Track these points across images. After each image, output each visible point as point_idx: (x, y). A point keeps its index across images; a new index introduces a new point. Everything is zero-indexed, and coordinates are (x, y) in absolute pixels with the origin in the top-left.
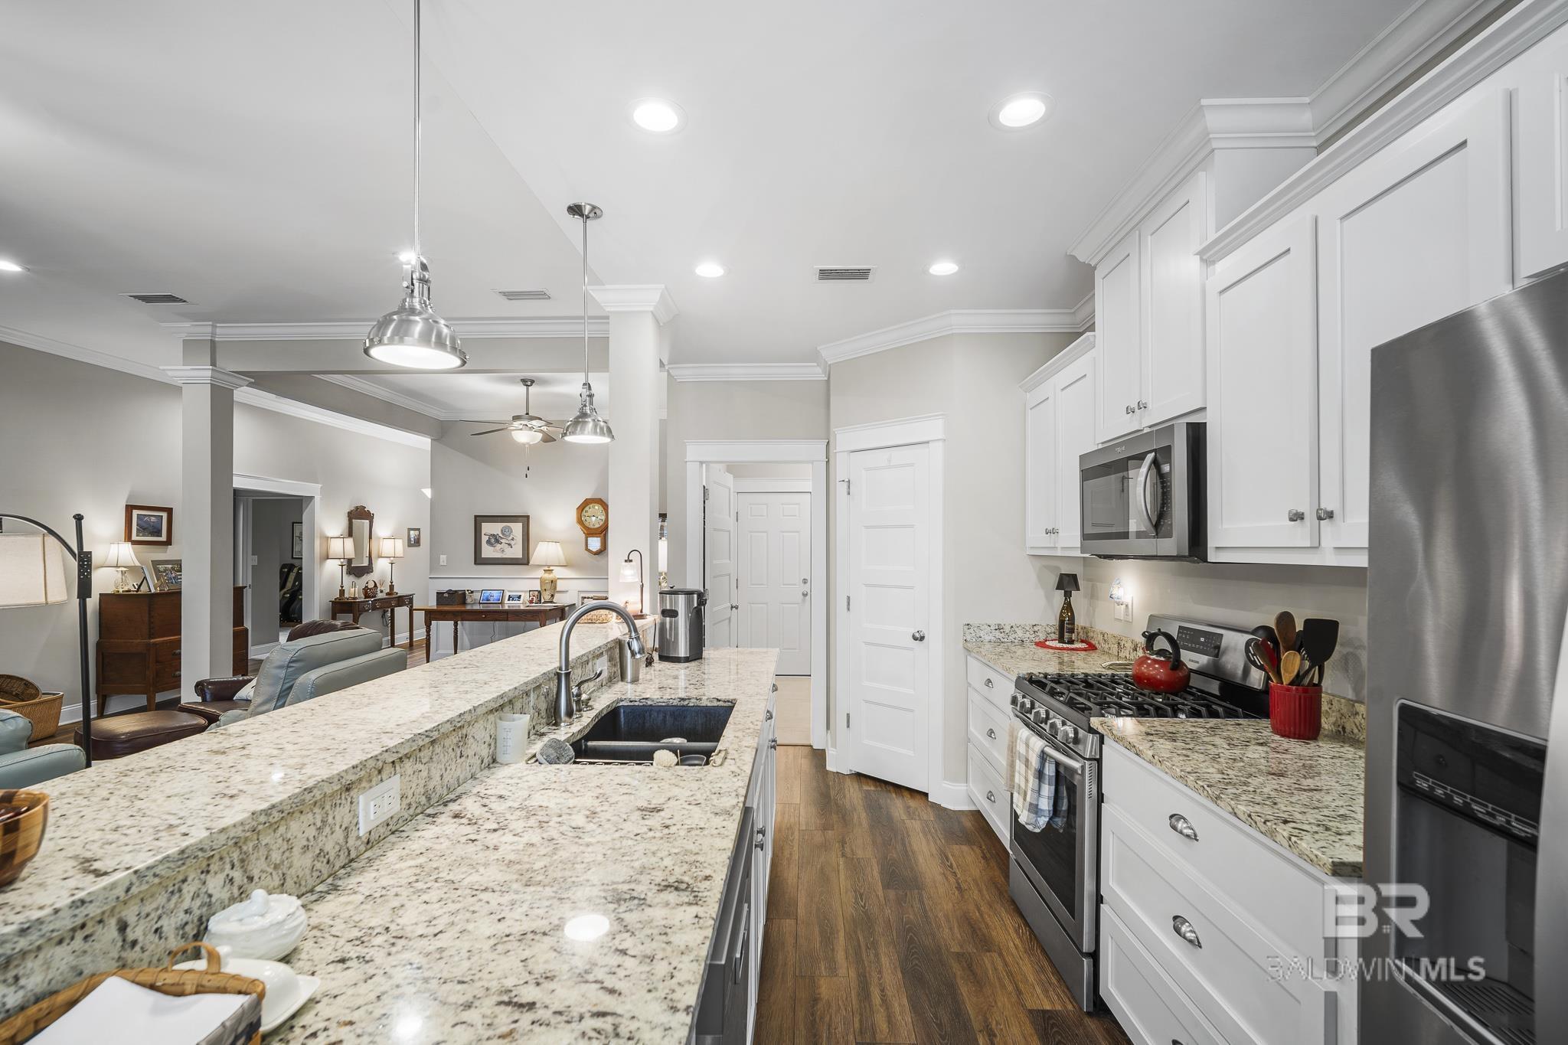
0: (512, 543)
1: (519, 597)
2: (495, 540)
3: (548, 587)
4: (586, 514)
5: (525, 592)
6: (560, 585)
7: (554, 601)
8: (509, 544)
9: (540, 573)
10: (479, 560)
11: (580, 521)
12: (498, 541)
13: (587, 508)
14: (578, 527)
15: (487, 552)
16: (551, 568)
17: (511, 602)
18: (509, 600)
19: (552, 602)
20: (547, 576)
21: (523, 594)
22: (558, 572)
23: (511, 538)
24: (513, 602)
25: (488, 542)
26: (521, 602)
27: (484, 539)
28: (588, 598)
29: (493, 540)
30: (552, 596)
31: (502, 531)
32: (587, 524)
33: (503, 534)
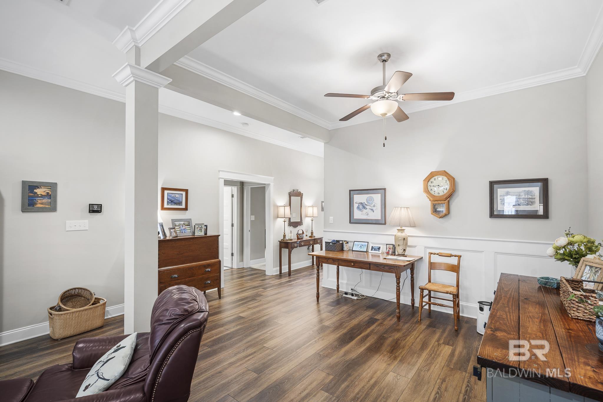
0: (374, 208)
1: (379, 248)
2: (362, 206)
3: (401, 243)
4: (432, 185)
5: (383, 244)
6: (410, 242)
7: (406, 254)
8: (372, 210)
9: (394, 231)
10: (352, 221)
11: (427, 191)
12: (364, 208)
13: (432, 180)
14: (425, 195)
15: (358, 215)
16: (403, 228)
17: (373, 251)
18: (372, 250)
19: (403, 255)
20: (400, 234)
21: (381, 246)
22: (409, 231)
23: (373, 205)
24: (375, 252)
25: (358, 208)
26: (380, 252)
27: (356, 206)
28: (435, 254)
29: (361, 207)
30: (404, 250)
31: (367, 200)
32: (432, 192)
33: (368, 202)
